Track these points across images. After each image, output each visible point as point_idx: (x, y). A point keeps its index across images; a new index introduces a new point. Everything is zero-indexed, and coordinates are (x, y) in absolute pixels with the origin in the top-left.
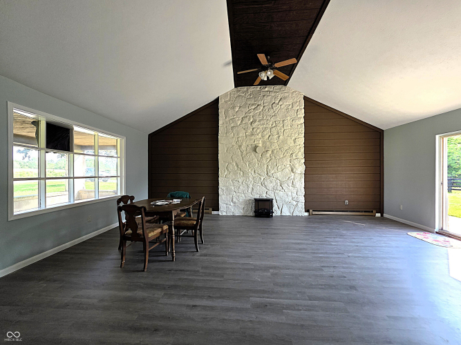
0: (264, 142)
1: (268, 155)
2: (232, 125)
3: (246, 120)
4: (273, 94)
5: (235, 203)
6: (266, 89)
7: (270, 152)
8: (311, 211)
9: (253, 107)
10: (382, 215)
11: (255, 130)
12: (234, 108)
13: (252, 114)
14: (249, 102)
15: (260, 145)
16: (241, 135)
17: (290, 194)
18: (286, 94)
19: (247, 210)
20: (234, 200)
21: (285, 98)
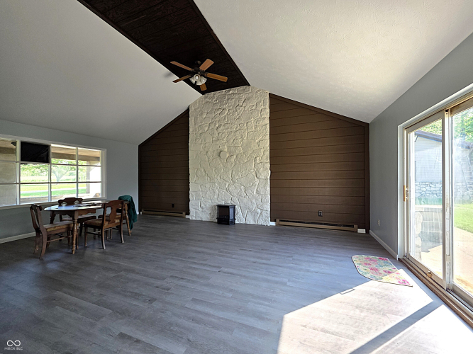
0: (229, 147)
1: (233, 160)
2: (201, 132)
3: (212, 126)
4: (237, 97)
5: (202, 208)
6: (231, 92)
7: (235, 156)
8: (278, 220)
9: (219, 112)
10: (367, 232)
11: (220, 134)
12: (201, 114)
13: (217, 119)
14: (216, 108)
15: (226, 150)
16: (207, 141)
17: (254, 201)
18: (250, 95)
19: (213, 216)
20: (202, 205)
21: (248, 99)
